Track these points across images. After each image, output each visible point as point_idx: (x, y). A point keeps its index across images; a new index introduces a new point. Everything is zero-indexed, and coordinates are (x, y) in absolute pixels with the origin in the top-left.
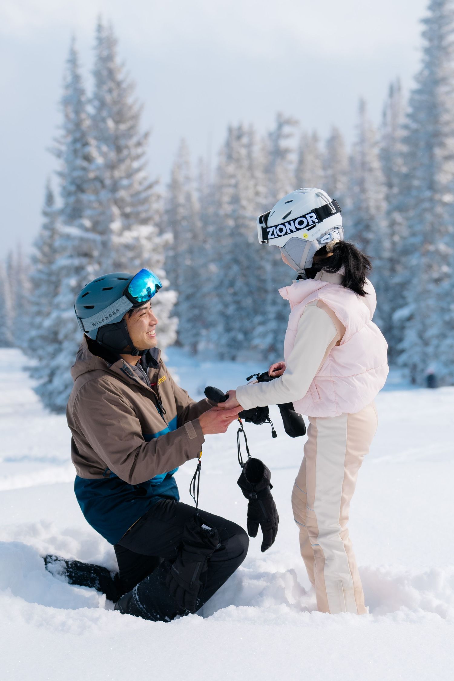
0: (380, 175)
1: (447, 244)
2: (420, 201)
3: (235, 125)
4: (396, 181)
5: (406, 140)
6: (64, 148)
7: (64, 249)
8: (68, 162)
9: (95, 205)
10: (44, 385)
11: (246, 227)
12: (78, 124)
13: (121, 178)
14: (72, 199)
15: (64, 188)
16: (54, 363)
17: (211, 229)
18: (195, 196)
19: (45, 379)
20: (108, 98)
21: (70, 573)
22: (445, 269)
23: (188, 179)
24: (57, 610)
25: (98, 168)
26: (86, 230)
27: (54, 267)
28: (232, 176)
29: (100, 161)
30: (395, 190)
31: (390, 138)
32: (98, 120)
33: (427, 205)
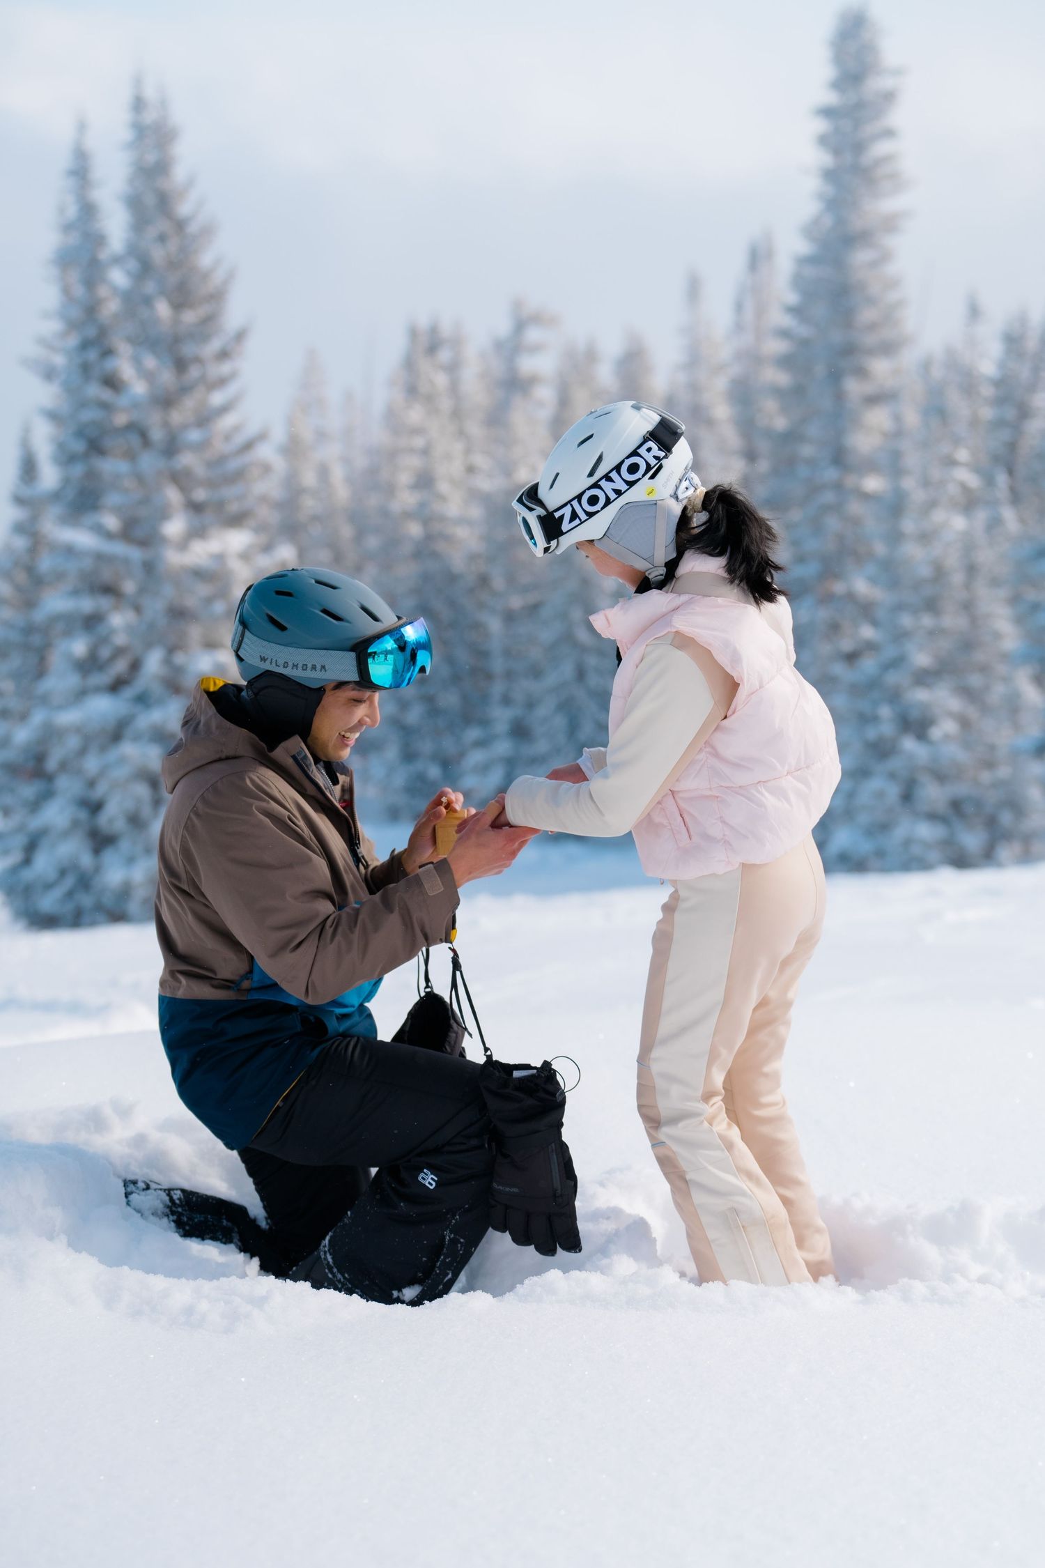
0: (731, 436)
1: (873, 581)
2: (814, 489)
3: (423, 322)
4: (763, 446)
5: (785, 362)
6: (59, 360)
7: (60, 576)
8: (70, 390)
9: (128, 483)
10: (14, 870)
11: (448, 539)
12: (91, 310)
13: (185, 427)
14: (78, 470)
15: (61, 446)
16: (36, 823)
17: (373, 542)
18: (338, 474)
19: (15, 857)
20: (158, 255)
21: (178, 1217)
22: (868, 632)
23: (322, 435)
24: (172, 1281)
25: (136, 405)
26: (109, 536)
27: (39, 616)
28: (417, 431)
29: (139, 388)
30: (763, 466)
31: (753, 358)
32: (135, 301)
33: (829, 497)
